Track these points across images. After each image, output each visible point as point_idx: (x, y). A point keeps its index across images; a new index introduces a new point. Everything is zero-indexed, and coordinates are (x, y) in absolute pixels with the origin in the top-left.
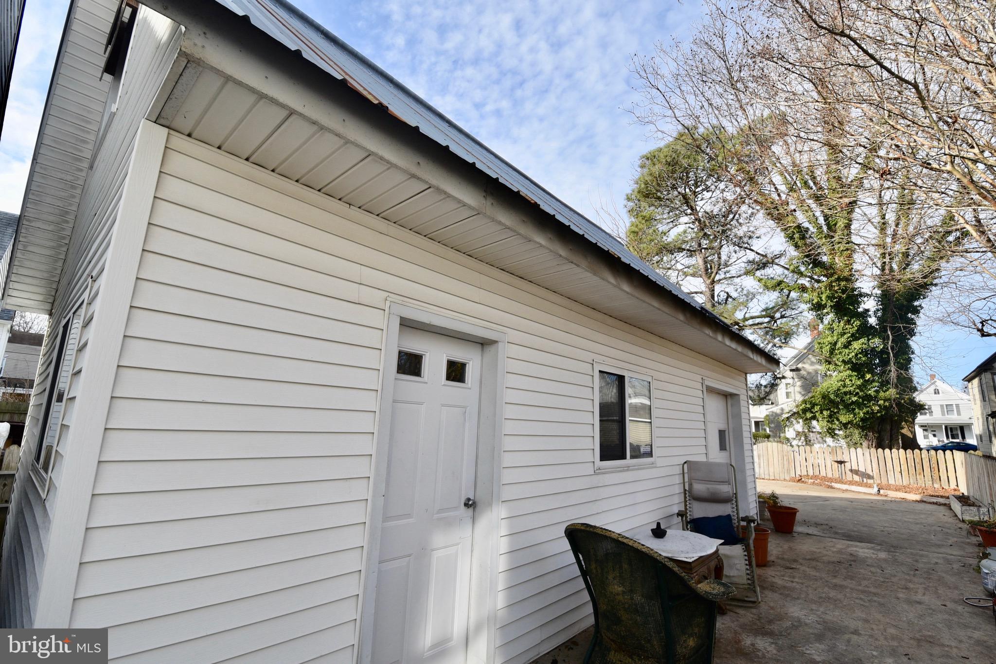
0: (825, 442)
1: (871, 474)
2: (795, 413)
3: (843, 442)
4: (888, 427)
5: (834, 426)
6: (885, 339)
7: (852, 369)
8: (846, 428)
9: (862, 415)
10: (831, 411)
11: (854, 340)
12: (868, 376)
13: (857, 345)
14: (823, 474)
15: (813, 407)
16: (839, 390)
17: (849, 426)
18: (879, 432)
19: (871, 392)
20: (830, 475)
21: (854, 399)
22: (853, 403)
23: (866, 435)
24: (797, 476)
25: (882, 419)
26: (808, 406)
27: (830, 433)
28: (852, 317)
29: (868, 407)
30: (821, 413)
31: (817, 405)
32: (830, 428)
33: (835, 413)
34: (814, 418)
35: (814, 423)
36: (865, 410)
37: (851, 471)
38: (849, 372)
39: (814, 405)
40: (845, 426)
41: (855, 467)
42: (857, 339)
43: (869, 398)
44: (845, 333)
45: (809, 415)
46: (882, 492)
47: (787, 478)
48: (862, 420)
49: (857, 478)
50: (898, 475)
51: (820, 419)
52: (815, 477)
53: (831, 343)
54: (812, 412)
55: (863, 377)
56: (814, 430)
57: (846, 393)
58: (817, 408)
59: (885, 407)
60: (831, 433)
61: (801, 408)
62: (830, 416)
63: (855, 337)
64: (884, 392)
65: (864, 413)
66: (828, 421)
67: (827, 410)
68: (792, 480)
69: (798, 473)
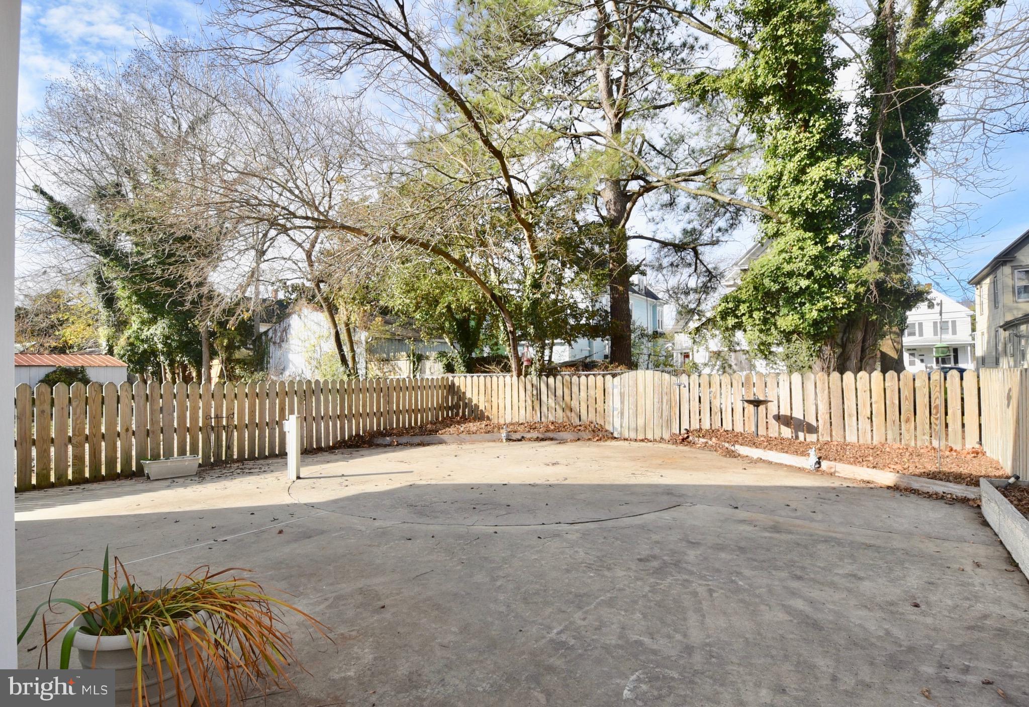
0: (754, 366)
1: (814, 423)
2: (709, 320)
3: (782, 366)
4: (860, 336)
5: (770, 339)
6: (869, 159)
7: (806, 227)
8: (789, 341)
9: (815, 314)
10: (768, 312)
11: (811, 165)
12: (832, 239)
13: (816, 172)
14: (728, 426)
15: (737, 307)
16: (778, 268)
17: (795, 336)
18: (843, 346)
19: (836, 270)
20: (739, 428)
21: (804, 283)
22: (802, 291)
23: (820, 350)
24: (683, 431)
25: (850, 322)
26: (731, 305)
27: (762, 352)
28: (811, 114)
29: (828, 298)
30: (751, 317)
31: (744, 302)
32: (763, 344)
33: (773, 315)
34: (739, 326)
35: (739, 334)
36: (820, 305)
37: (778, 418)
38: (800, 233)
39: (738, 302)
40: (787, 336)
41: (785, 411)
42: (818, 160)
43: (830, 281)
44: (797, 151)
45: (731, 321)
46: (825, 464)
47: (667, 436)
48: (816, 323)
49: (787, 432)
50: (864, 423)
51: (749, 328)
52: (712, 433)
53: (770, 177)
54: (737, 317)
55: (823, 241)
56: (738, 348)
57: (790, 274)
58: (743, 308)
59: (857, 295)
60: (765, 350)
61: (719, 309)
62: (765, 321)
63: (813, 158)
64: (858, 268)
65: (820, 311)
66: (761, 331)
67: (759, 310)
68: (674, 440)
69: (685, 425)
